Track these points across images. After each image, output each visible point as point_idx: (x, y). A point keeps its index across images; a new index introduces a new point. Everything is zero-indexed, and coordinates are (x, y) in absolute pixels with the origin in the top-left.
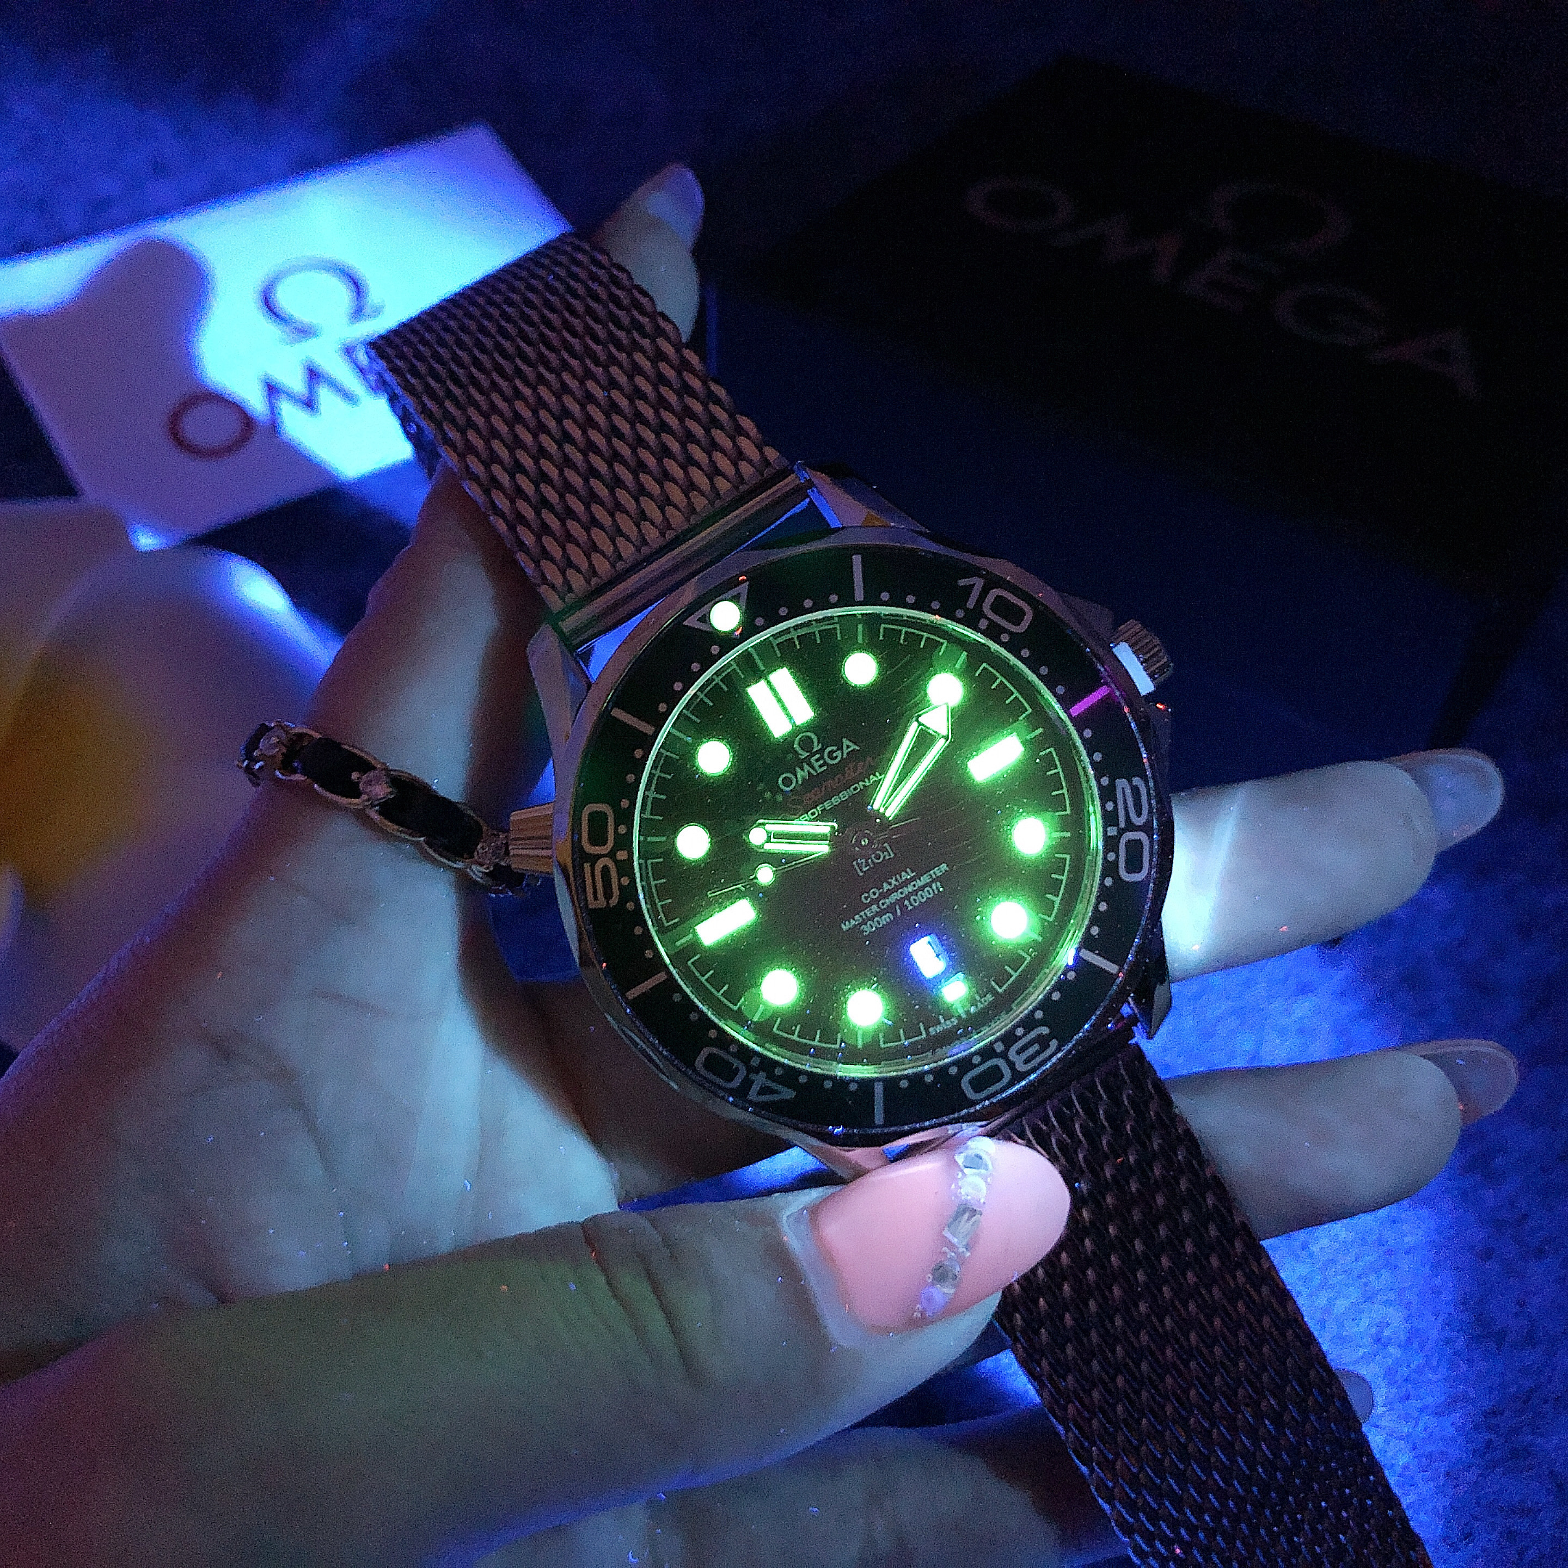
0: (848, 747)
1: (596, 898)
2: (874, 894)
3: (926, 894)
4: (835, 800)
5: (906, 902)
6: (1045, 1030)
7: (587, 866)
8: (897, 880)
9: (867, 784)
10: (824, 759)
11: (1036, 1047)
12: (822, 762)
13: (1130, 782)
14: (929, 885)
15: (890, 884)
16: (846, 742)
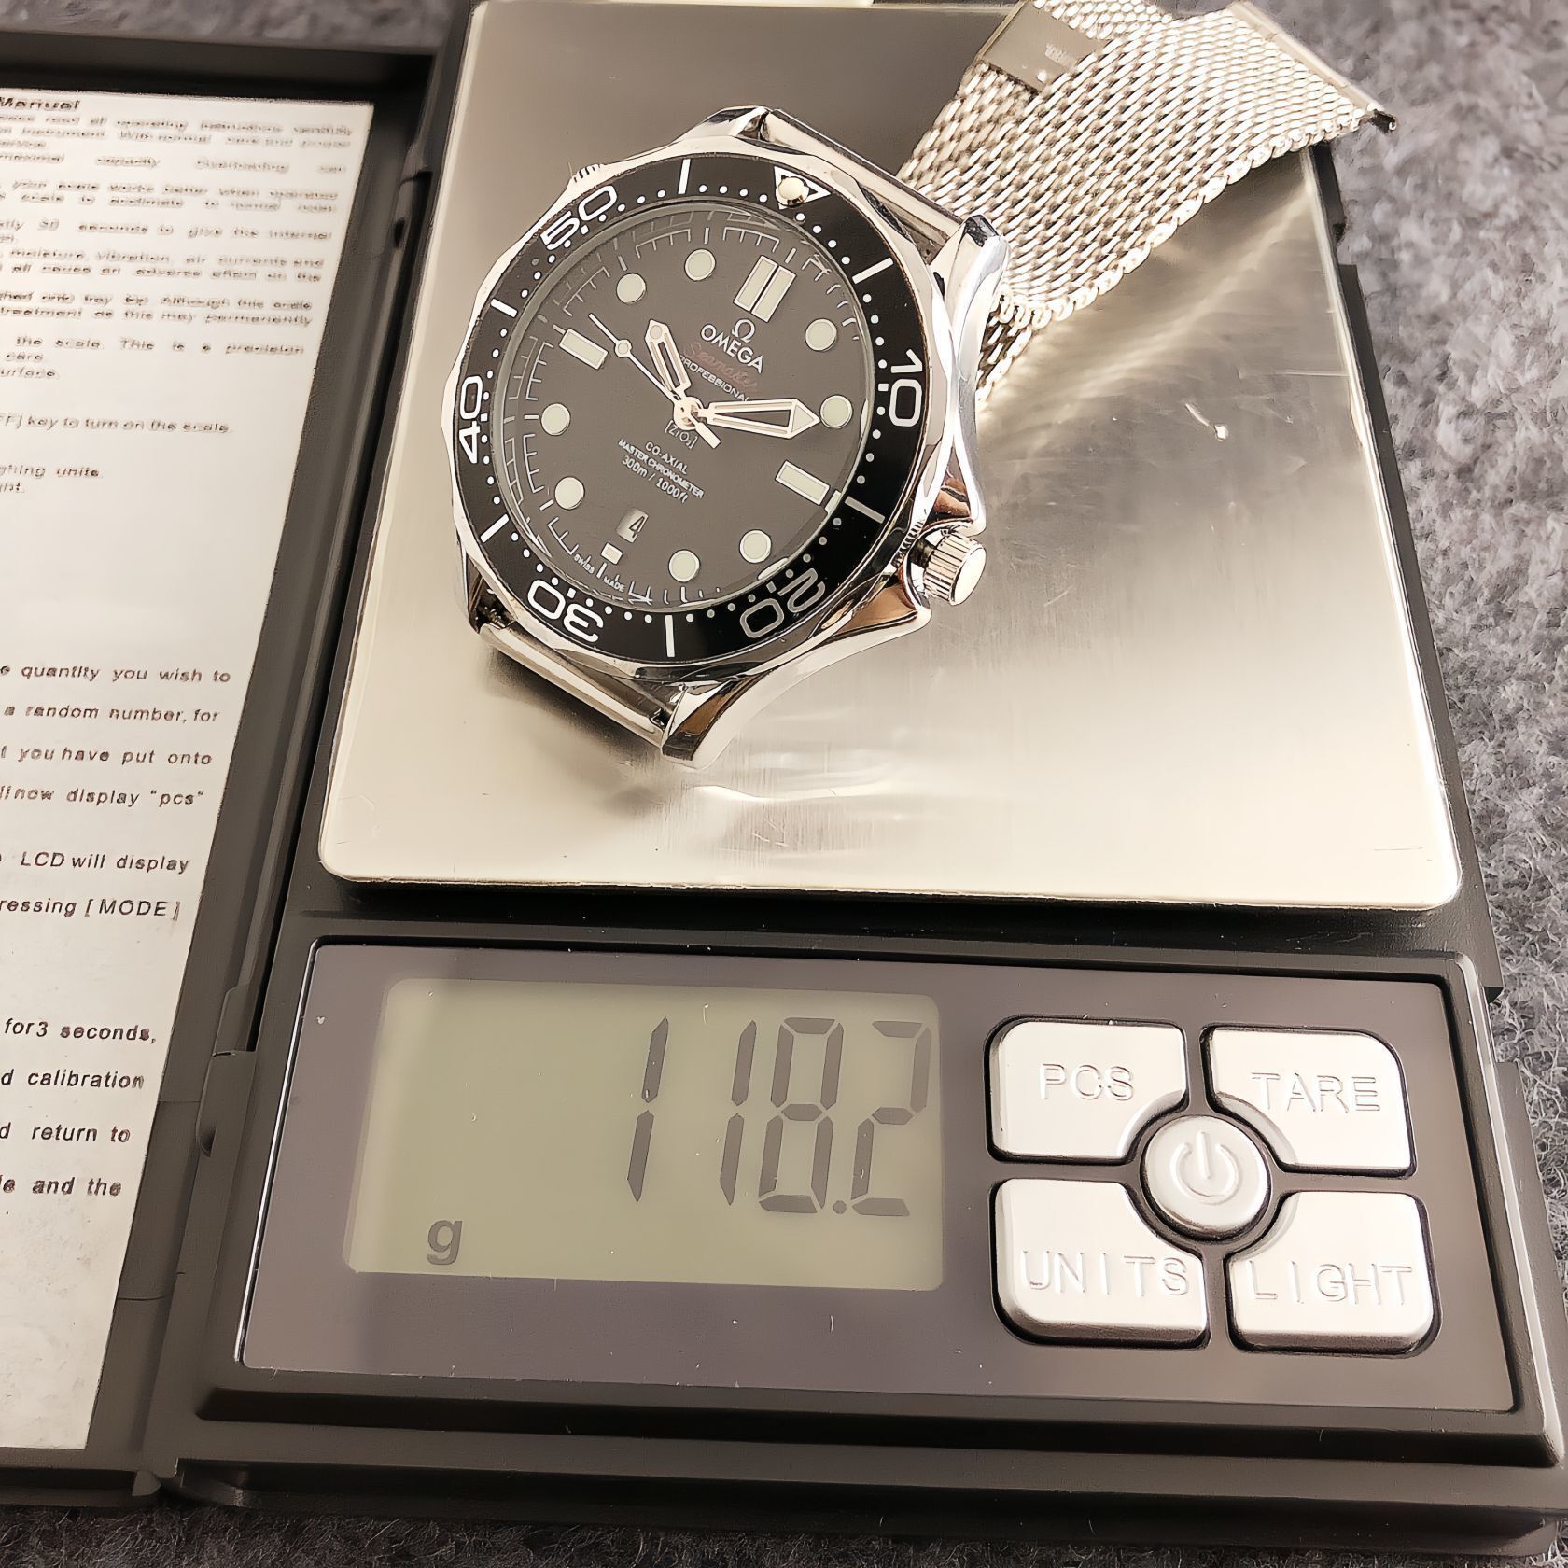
0: (757, 363)
4: (712, 379)
5: (661, 480)
6: (600, 624)
8: (674, 462)
9: (736, 395)
11: (585, 624)
12: (736, 349)
13: (817, 582)
15: (669, 459)
16: (760, 359)
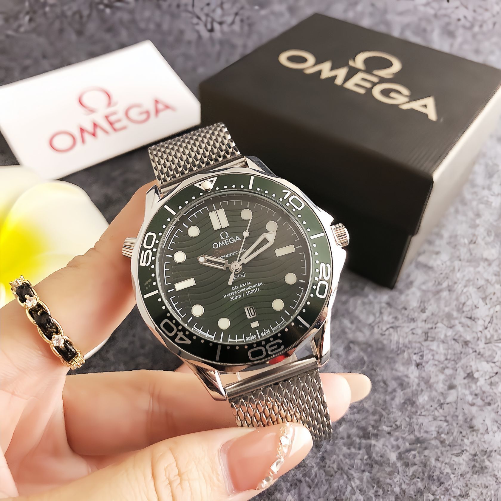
1: (143, 263)
2: (236, 287)
3: (254, 291)
7: (143, 252)
10: (229, 241)
14: (255, 288)
